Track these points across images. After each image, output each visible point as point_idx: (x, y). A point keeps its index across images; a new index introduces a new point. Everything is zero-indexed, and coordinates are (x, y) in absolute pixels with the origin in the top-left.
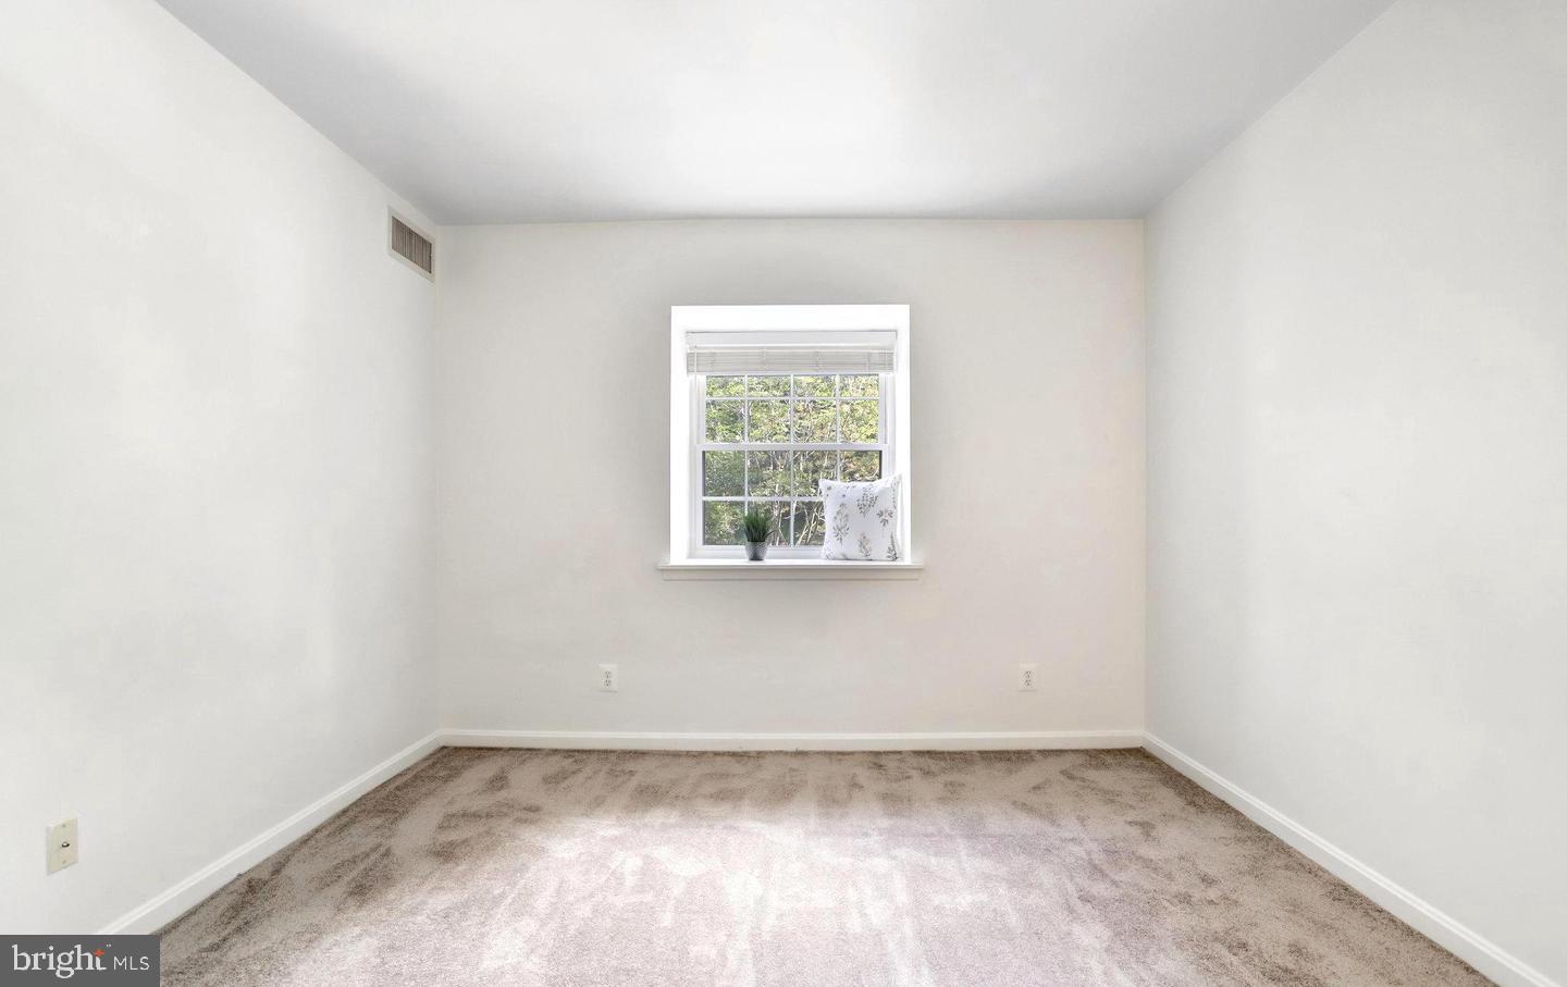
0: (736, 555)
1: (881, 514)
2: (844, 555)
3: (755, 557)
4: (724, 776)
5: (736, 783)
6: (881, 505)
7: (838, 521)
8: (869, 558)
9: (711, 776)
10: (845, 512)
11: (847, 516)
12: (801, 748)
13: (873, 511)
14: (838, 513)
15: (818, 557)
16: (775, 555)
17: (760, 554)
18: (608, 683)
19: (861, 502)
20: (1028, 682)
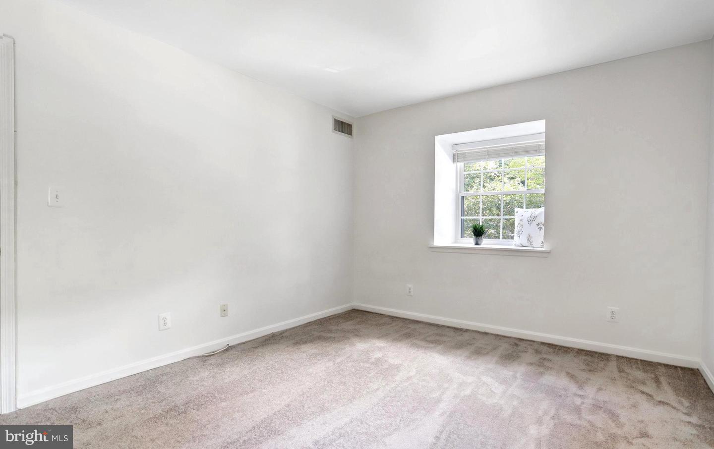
0: (469, 242)
1: (538, 225)
2: (521, 244)
3: (477, 244)
4: (441, 335)
5: (445, 339)
6: (539, 220)
7: (518, 228)
8: (532, 246)
9: (437, 334)
11: (522, 225)
13: (535, 223)
14: (520, 224)
15: (511, 245)
16: (486, 243)
17: (479, 242)
18: (410, 292)
19: (529, 219)
20: (613, 318)
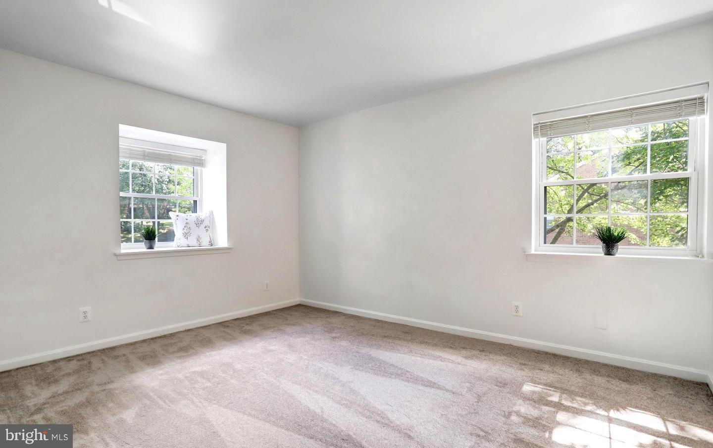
0: (140, 247)
1: (205, 227)
2: (188, 245)
3: (150, 248)
6: (206, 223)
7: (185, 231)
8: (201, 245)
10: (189, 226)
11: (190, 228)
12: (188, 328)
14: (185, 227)
16: (159, 246)
17: (152, 246)
18: (85, 317)
19: (196, 222)
